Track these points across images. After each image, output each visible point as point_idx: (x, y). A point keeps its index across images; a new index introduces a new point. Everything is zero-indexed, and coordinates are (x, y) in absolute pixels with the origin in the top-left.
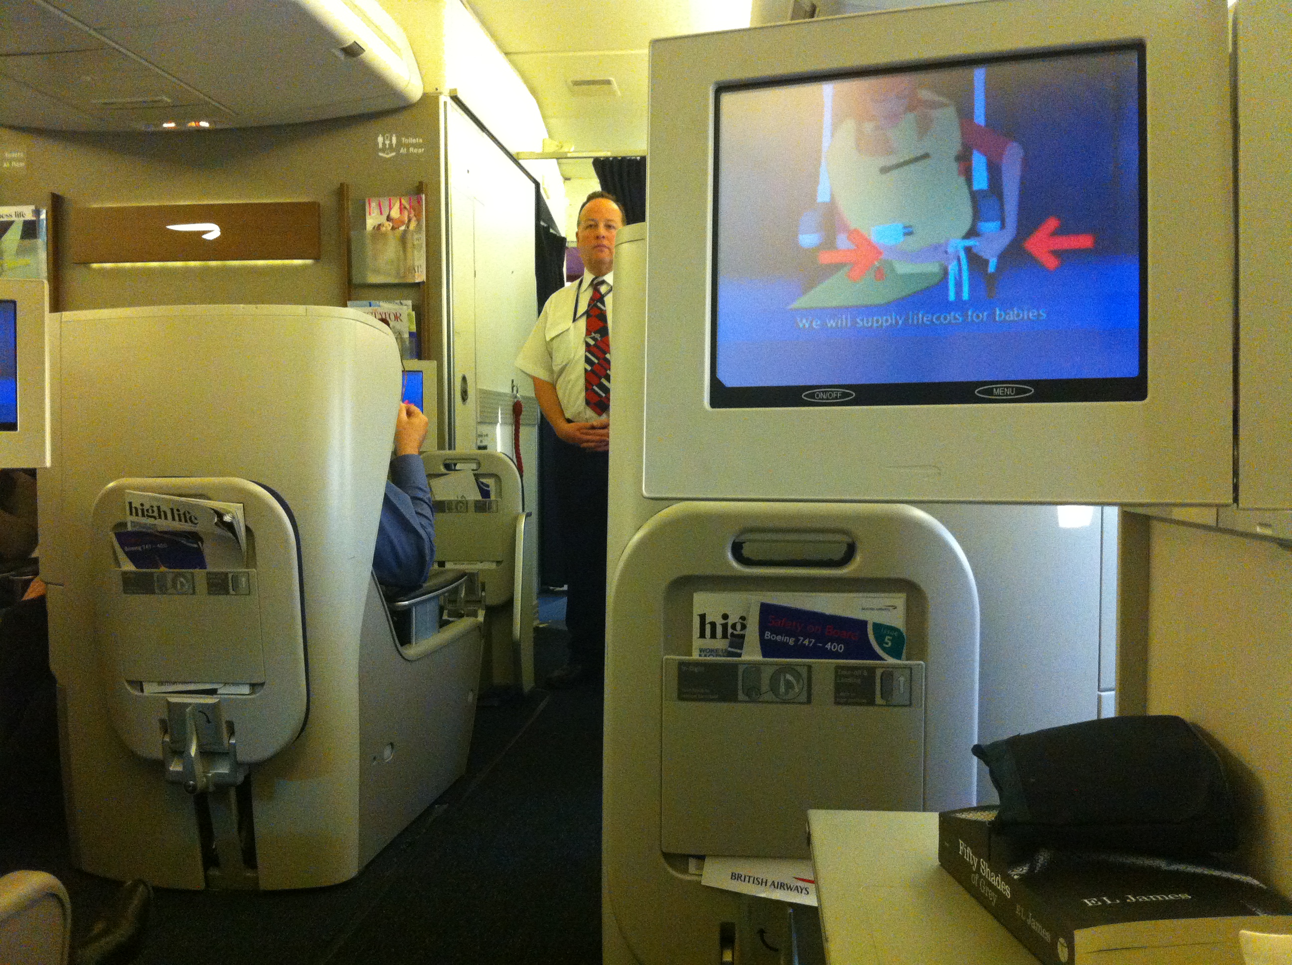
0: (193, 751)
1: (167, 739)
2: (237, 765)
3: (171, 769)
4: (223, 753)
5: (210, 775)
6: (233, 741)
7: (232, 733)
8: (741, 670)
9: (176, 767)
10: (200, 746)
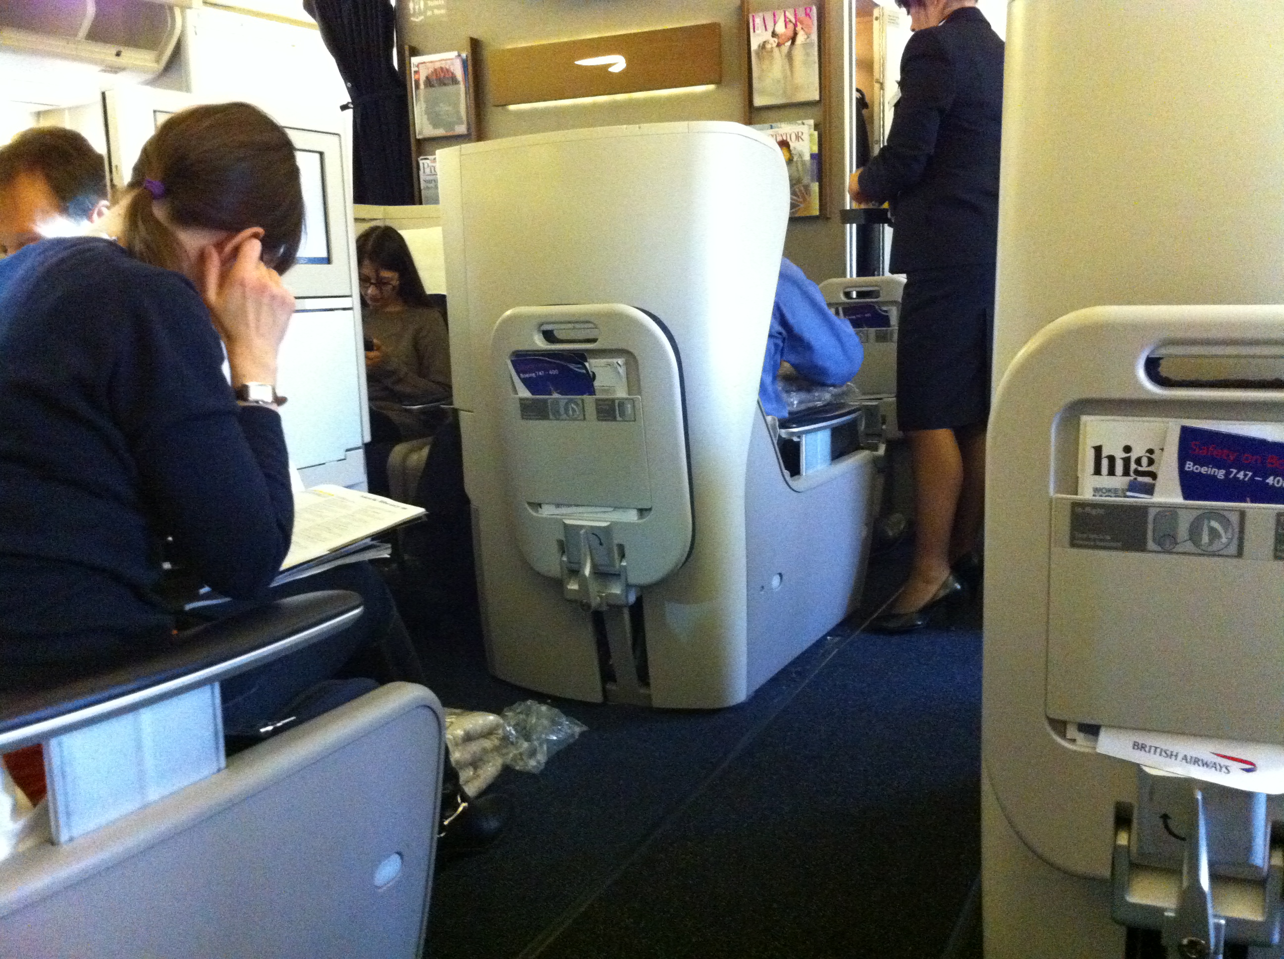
0: (587, 571)
1: (565, 559)
2: (628, 586)
3: (569, 587)
4: (615, 575)
5: (604, 595)
6: (624, 564)
7: (623, 556)
8: (1152, 513)
9: (573, 586)
10: (594, 566)
